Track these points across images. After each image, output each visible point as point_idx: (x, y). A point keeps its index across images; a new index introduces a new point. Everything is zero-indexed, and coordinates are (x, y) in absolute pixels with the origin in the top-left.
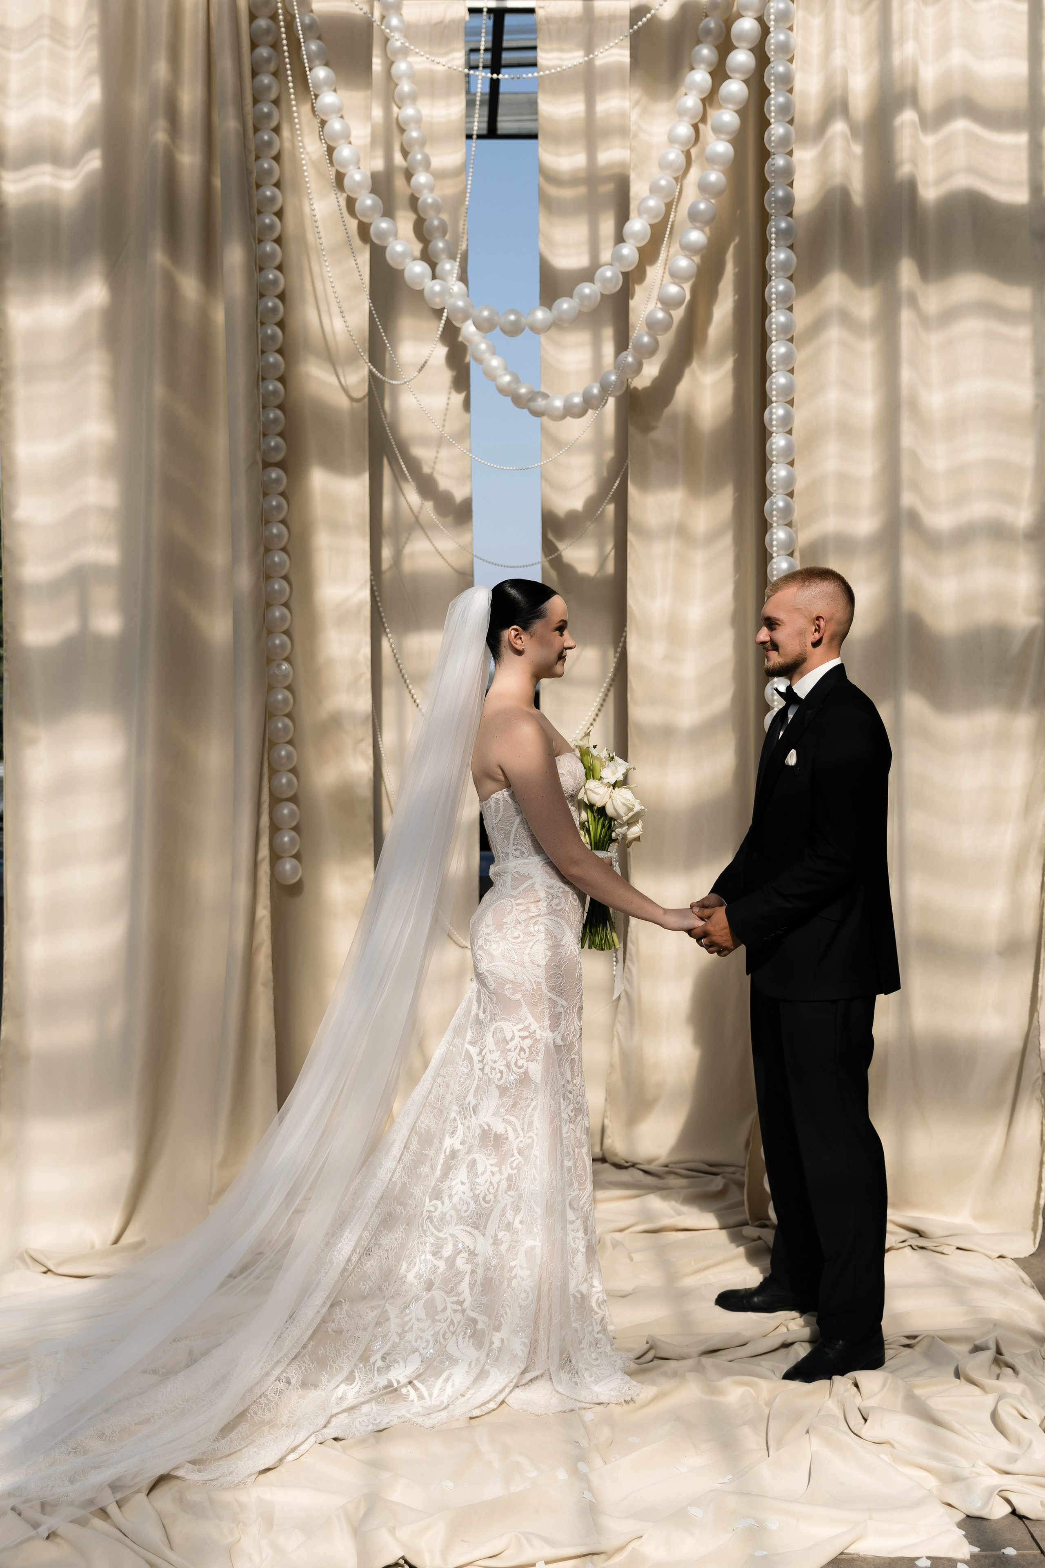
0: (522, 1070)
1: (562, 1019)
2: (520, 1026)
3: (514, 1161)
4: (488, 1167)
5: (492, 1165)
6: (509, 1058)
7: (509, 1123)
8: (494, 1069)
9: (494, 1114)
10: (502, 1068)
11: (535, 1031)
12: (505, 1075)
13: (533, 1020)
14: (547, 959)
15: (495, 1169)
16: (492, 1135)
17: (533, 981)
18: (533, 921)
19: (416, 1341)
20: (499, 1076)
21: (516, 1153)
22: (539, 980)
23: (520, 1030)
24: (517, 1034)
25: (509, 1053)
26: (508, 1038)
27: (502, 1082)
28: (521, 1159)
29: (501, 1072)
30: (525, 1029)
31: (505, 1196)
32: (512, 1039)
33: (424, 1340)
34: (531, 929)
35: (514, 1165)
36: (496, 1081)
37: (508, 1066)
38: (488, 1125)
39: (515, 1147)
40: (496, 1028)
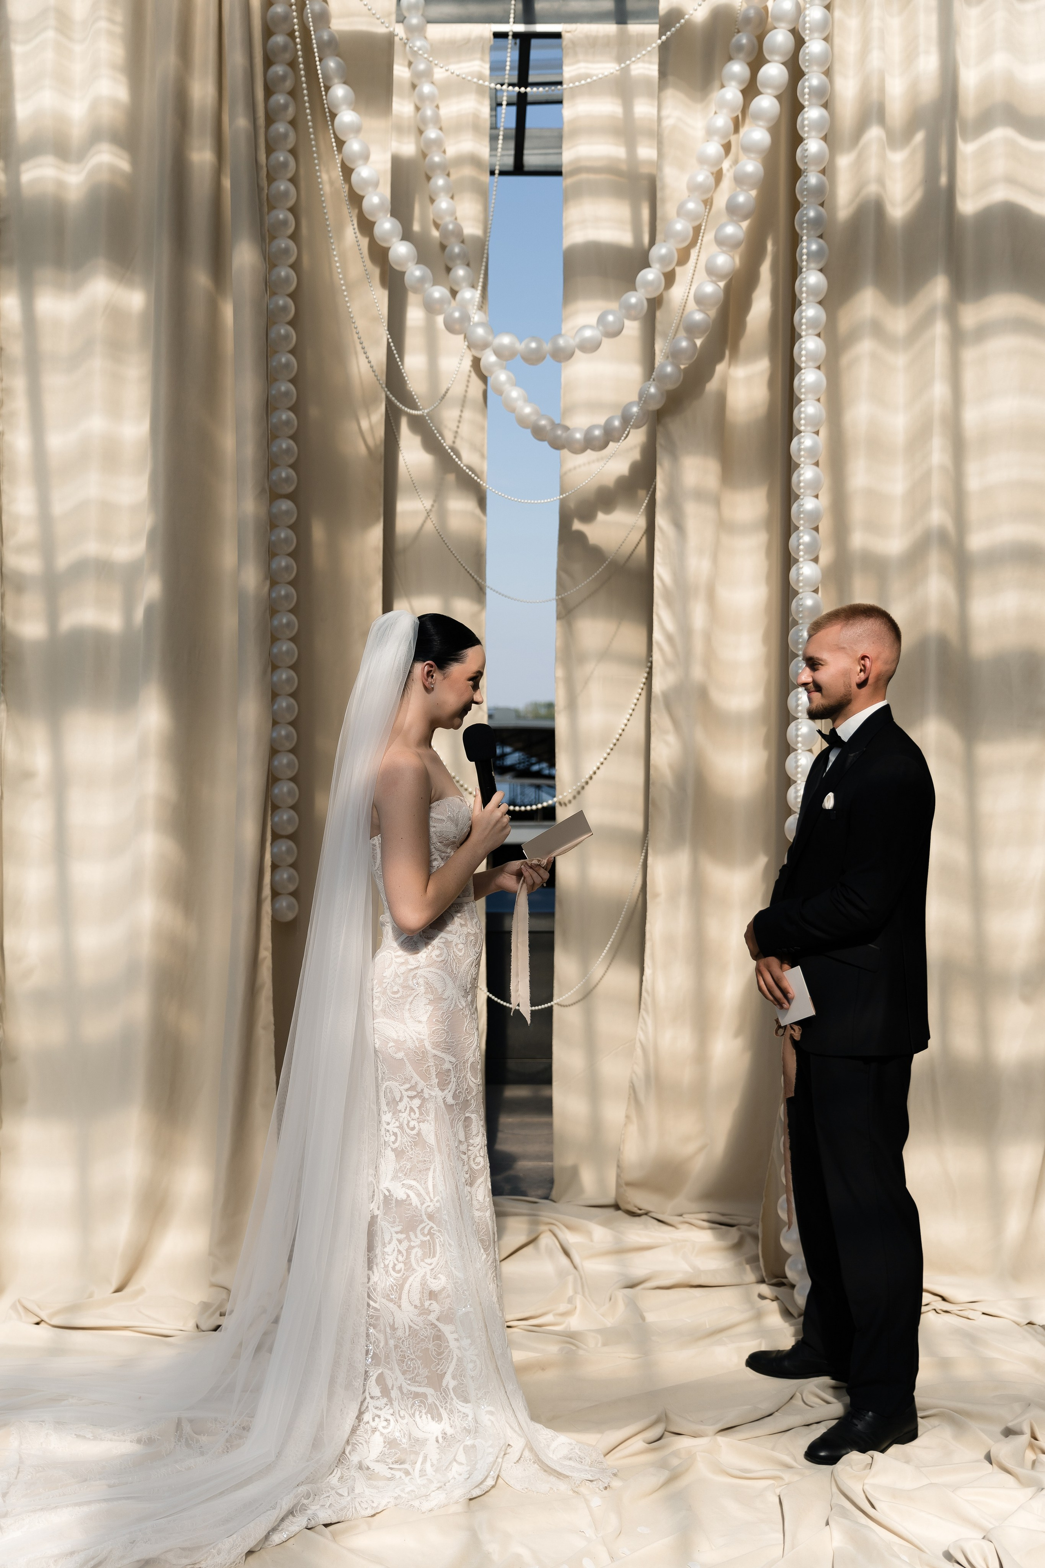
0: (415, 1132)
1: (452, 1076)
2: (407, 1086)
3: (424, 1227)
4: (394, 1235)
5: (397, 1233)
6: (401, 1120)
7: (411, 1187)
8: (388, 1131)
9: (392, 1179)
10: (396, 1130)
11: (422, 1090)
12: (399, 1138)
13: (419, 1079)
14: (428, 1014)
15: (402, 1236)
16: (394, 1202)
17: (415, 1039)
18: (412, 974)
19: (374, 1420)
20: (393, 1138)
21: (425, 1217)
22: (422, 1037)
23: (407, 1090)
24: (405, 1094)
25: (400, 1114)
26: (398, 1099)
27: (396, 1145)
28: (431, 1224)
29: (395, 1134)
30: (412, 1088)
31: (422, 1264)
32: (401, 1100)
33: (382, 1419)
34: (410, 983)
35: (426, 1231)
36: (391, 1144)
37: (401, 1127)
38: (389, 1191)
39: (423, 1213)
40: (386, 1088)
